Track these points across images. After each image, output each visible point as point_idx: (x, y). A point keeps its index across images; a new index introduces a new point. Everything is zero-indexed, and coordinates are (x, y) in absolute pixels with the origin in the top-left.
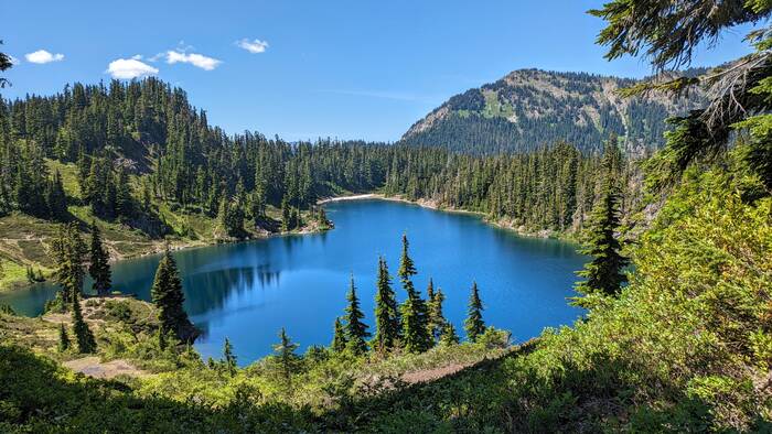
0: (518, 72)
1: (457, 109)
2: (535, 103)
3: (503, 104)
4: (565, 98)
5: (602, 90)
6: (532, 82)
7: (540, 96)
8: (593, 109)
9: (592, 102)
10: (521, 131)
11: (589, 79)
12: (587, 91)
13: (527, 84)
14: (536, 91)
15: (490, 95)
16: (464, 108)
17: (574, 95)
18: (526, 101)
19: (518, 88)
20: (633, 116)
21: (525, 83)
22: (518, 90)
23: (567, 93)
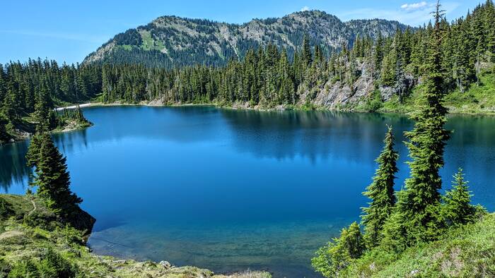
0: (162, 17)
1: (122, 44)
2: (178, 40)
3: (155, 40)
4: (197, 36)
5: (219, 31)
6: (174, 25)
7: (180, 35)
8: (216, 44)
9: (215, 39)
10: (172, 59)
11: (211, 24)
12: (211, 32)
13: (171, 26)
14: (178, 31)
15: (145, 34)
16: (127, 44)
17: (203, 34)
18: (172, 38)
19: (165, 29)
20: (241, 49)
21: (168, 26)
22: (165, 30)
23: (198, 33)
